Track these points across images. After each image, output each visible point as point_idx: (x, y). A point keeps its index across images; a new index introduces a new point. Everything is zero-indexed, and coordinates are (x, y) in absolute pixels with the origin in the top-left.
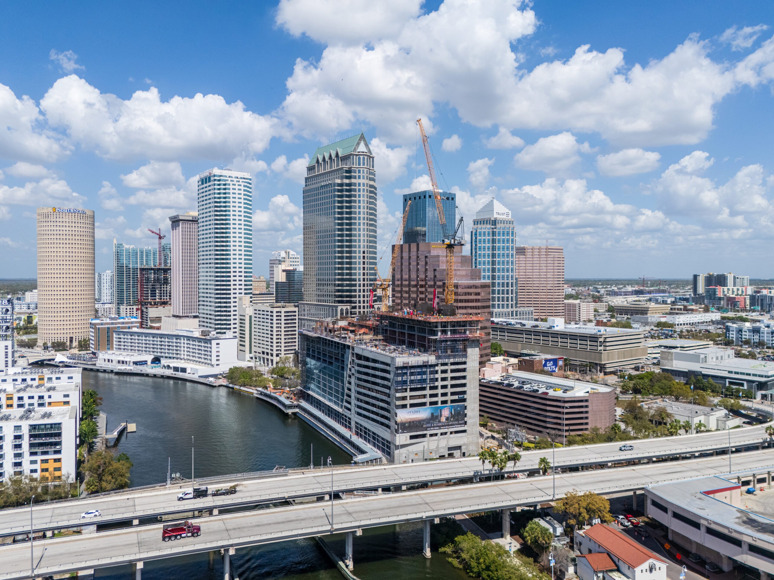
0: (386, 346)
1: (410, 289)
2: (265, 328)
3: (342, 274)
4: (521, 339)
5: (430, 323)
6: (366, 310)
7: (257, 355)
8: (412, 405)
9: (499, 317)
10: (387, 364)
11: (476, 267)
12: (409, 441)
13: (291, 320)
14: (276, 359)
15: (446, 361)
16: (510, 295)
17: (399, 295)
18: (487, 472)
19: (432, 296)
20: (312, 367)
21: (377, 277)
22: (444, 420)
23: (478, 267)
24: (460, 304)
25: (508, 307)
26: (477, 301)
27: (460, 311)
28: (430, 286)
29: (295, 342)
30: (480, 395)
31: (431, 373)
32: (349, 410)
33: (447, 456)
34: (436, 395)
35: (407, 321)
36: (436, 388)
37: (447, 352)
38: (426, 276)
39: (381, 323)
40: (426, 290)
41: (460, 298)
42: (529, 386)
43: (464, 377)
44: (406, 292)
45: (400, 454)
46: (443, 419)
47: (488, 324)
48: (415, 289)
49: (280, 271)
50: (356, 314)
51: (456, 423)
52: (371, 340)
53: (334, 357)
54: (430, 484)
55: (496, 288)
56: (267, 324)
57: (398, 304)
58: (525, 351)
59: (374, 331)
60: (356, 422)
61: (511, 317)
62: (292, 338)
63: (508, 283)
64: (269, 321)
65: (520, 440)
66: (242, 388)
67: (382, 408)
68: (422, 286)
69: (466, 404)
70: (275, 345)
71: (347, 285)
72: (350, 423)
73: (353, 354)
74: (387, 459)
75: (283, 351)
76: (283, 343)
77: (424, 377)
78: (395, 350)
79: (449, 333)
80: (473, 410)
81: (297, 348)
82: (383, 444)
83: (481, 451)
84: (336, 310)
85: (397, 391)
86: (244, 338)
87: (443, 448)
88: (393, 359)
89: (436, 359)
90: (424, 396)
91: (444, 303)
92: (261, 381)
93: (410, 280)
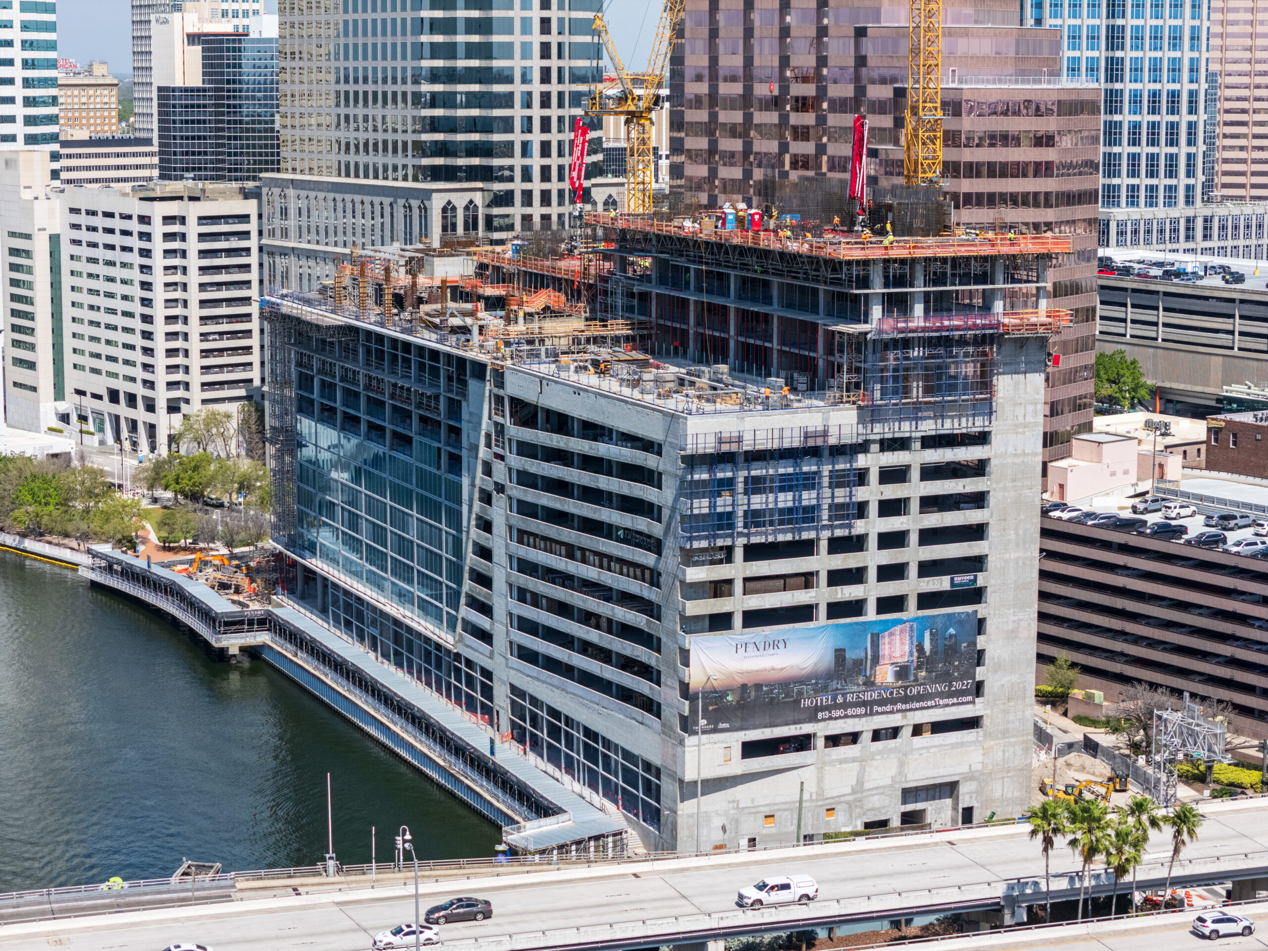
0: (644, 364)
1: (748, 118)
2: (119, 289)
3: (449, 50)
4: (1224, 339)
5: (835, 265)
6: (554, 210)
7: (89, 403)
8: (753, 618)
9: (1135, 243)
10: (649, 446)
11: (1039, 22)
12: (740, 766)
13: (230, 252)
14: (166, 424)
15: (905, 429)
16: (1183, 150)
17: (703, 143)
18: (1062, 884)
19: (845, 150)
20: (324, 456)
21: (606, 62)
22: (890, 678)
23: (1049, 22)
24: (966, 185)
25: (1170, 201)
26: (1043, 169)
27: (968, 215)
28: (840, 106)
29: (247, 350)
30: (1044, 575)
31: (839, 480)
32: (485, 637)
33: (896, 822)
34: (856, 576)
35: (734, 258)
36: (856, 543)
37: (906, 391)
38: (822, 61)
39: (624, 264)
40: (821, 120)
41: (968, 155)
42: (1247, 534)
43: (978, 500)
44: (733, 131)
45: (699, 818)
46: (885, 675)
47: (1087, 274)
48: (772, 117)
49: (179, 39)
50: (510, 228)
51: (940, 687)
52: (576, 341)
53: (416, 412)
54: (822, 934)
55: (1126, 118)
56: (125, 274)
57: (697, 185)
58: (1237, 391)
59: (592, 301)
60: (514, 689)
61: (1183, 245)
62: (234, 334)
63: (1174, 96)
64: (135, 259)
65: (1201, 753)
66: (30, 544)
67: (627, 631)
68: (802, 104)
69: (981, 610)
70: (161, 361)
71: (473, 100)
72: (488, 692)
73: (499, 400)
74: (645, 837)
75: (195, 387)
76: (195, 354)
77: (808, 498)
78: (681, 382)
79: (919, 309)
80: (1012, 634)
81: (255, 375)
82: (630, 777)
83: (1038, 801)
84: (424, 211)
85: (689, 558)
86: (31, 331)
87: (880, 790)
88: (673, 419)
89: (861, 420)
90: (807, 580)
91: (901, 181)
92: (107, 517)
93: (748, 75)
